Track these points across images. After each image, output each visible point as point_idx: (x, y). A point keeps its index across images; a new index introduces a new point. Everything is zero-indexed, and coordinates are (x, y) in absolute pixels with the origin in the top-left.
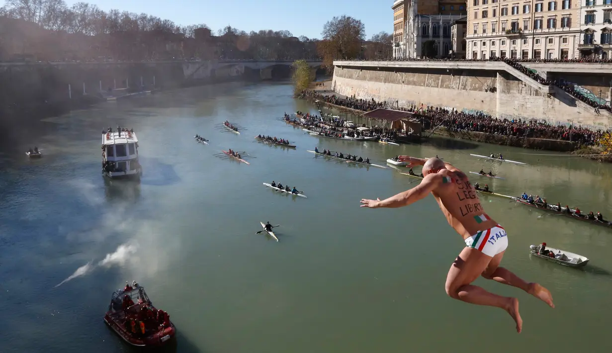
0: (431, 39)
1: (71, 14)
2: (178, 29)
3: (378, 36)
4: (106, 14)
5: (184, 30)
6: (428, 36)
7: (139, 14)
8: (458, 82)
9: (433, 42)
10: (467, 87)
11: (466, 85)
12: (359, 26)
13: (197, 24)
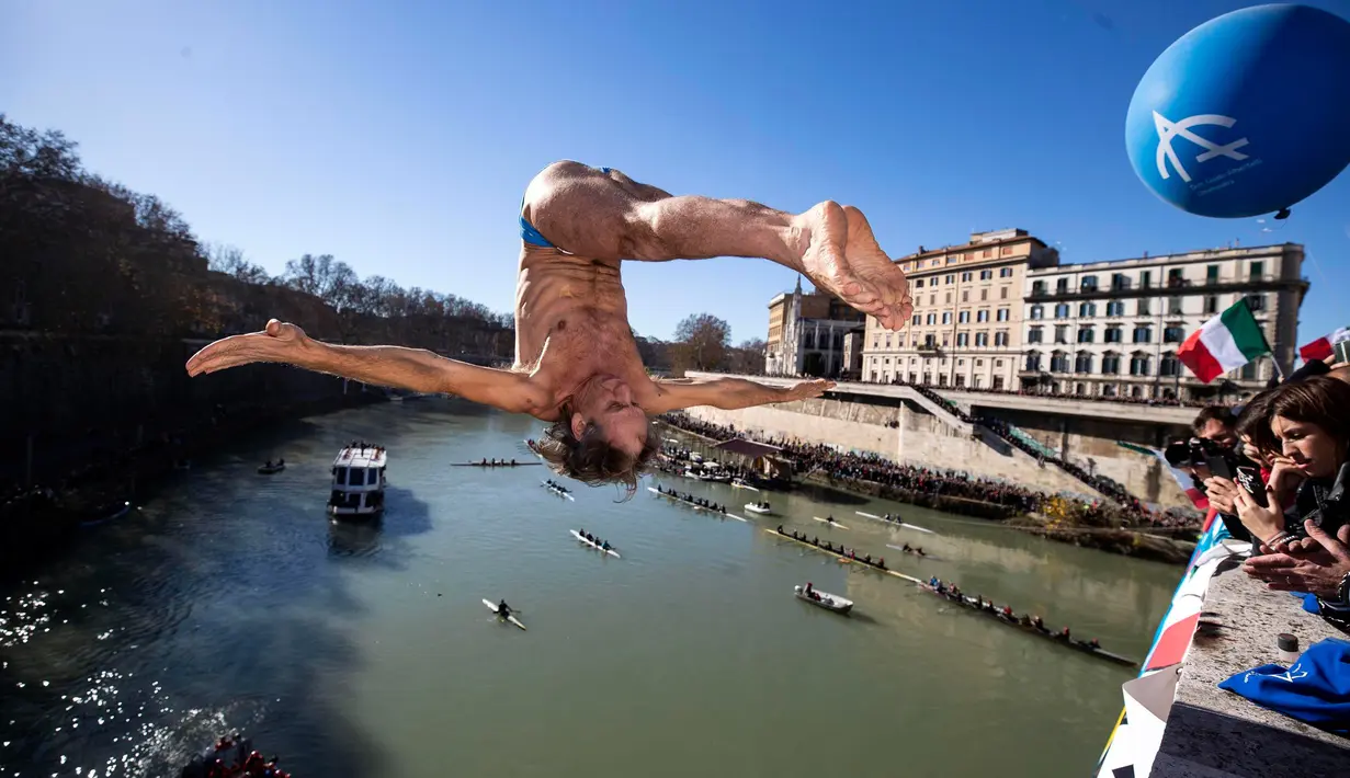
0: (815, 351)
1: (362, 289)
6: (812, 347)
7: (446, 294)
8: (847, 410)
9: (819, 355)
10: (859, 419)
11: (857, 415)
12: (724, 328)
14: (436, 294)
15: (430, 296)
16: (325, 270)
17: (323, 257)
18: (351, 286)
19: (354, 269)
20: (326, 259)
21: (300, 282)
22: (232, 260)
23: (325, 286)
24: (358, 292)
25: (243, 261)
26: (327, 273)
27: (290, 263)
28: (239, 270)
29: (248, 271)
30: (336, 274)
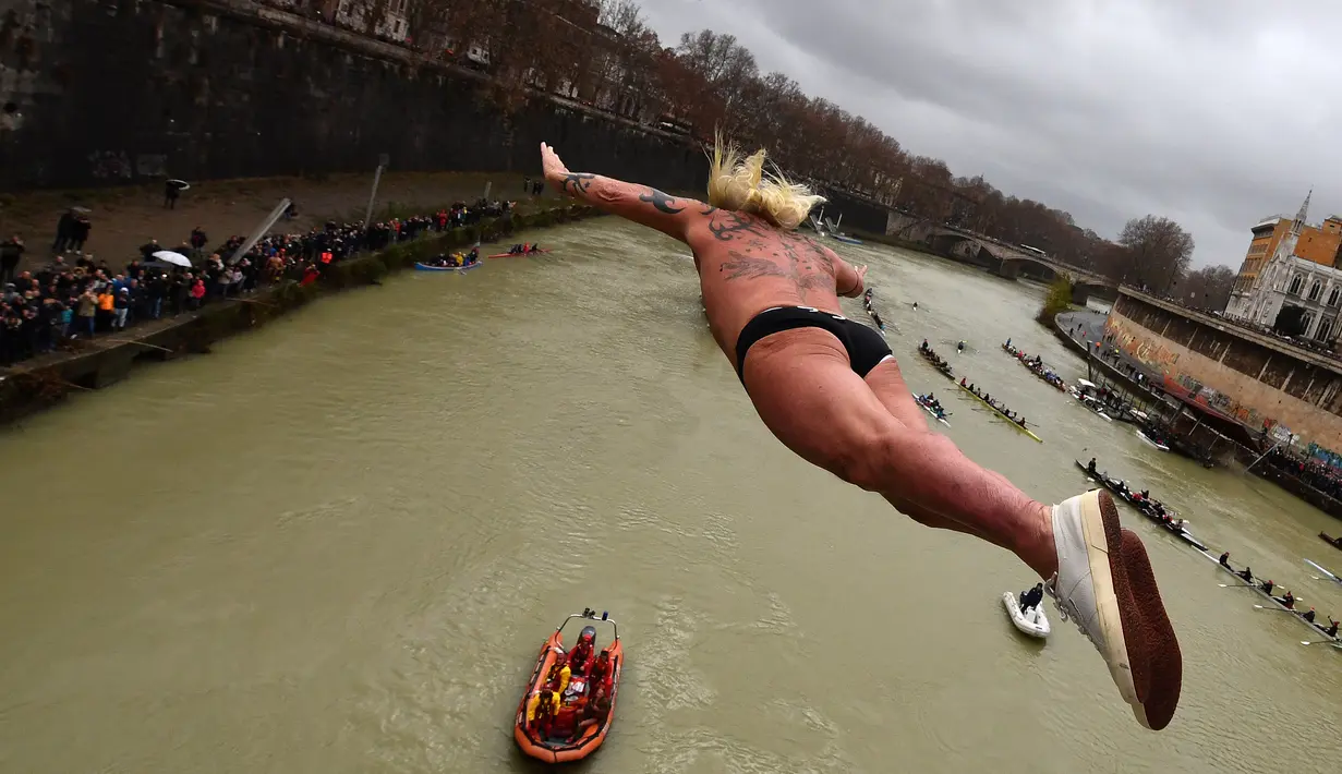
0: (1301, 305)
1: (760, 86)
2: (903, 156)
3: (1214, 270)
4: (805, 100)
5: (911, 161)
6: (1298, 298)
7: (854, 115)
8: (1320, 393)
9: (1302, 310)
10: (1333, 407)
11: (1332, 403)
12: (1185, 243)
13: (932, 158)
14: (843, 112)
15: (836, 112)
16: (723, 52)
17: (725, 36)
18: (749, 78)
19: (757, 61)
20: (728, 41)
21: (692, 60)
22: (625, 15)
23: (718, 72)
24: (755, 89)
25: (637, 21)
26: (725, 59)
27: (687, 36)
28: (630, 30)
29: (639, 35)
30: (734, 62)
